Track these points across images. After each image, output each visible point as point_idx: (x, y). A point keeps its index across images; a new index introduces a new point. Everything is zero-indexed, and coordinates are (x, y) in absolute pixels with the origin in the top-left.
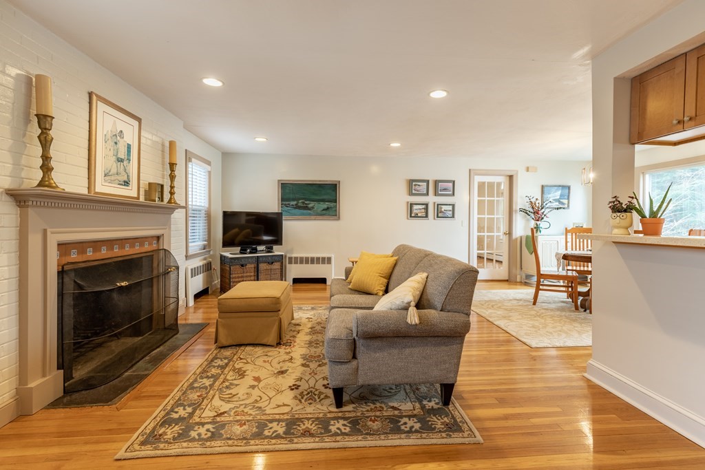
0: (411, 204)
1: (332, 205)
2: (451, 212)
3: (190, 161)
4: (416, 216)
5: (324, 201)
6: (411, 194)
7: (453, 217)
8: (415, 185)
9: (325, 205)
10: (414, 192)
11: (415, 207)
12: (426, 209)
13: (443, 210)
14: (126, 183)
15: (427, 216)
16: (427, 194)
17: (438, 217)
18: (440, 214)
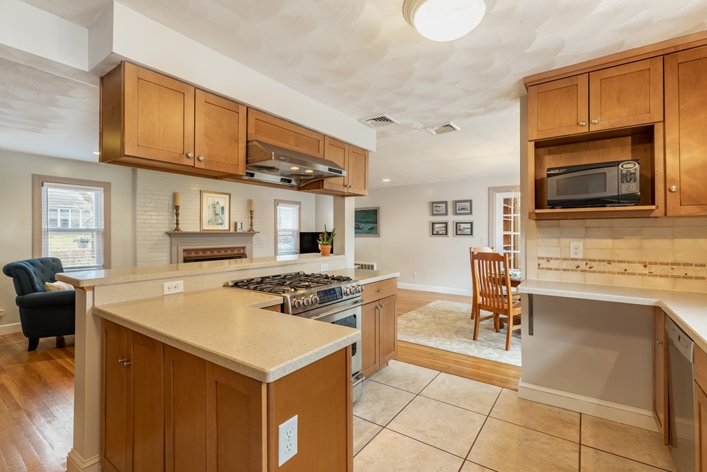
0: (433, 224)
1: (374, 225)
2: (469, 230)
3: (278, 205)
4: (438, 234)
5: (369, 223)
6: (433, 215)
7: (472, 234)
8: (436, 206)
9: (370, 226)
10: (434, 212)
11: (436, 226)
12: (446, 227)
13: (461, 228)
14: (221, 224)
15: (446, 234)
16: (446, 214)
17: (457, 234)
18: (458, 232)
